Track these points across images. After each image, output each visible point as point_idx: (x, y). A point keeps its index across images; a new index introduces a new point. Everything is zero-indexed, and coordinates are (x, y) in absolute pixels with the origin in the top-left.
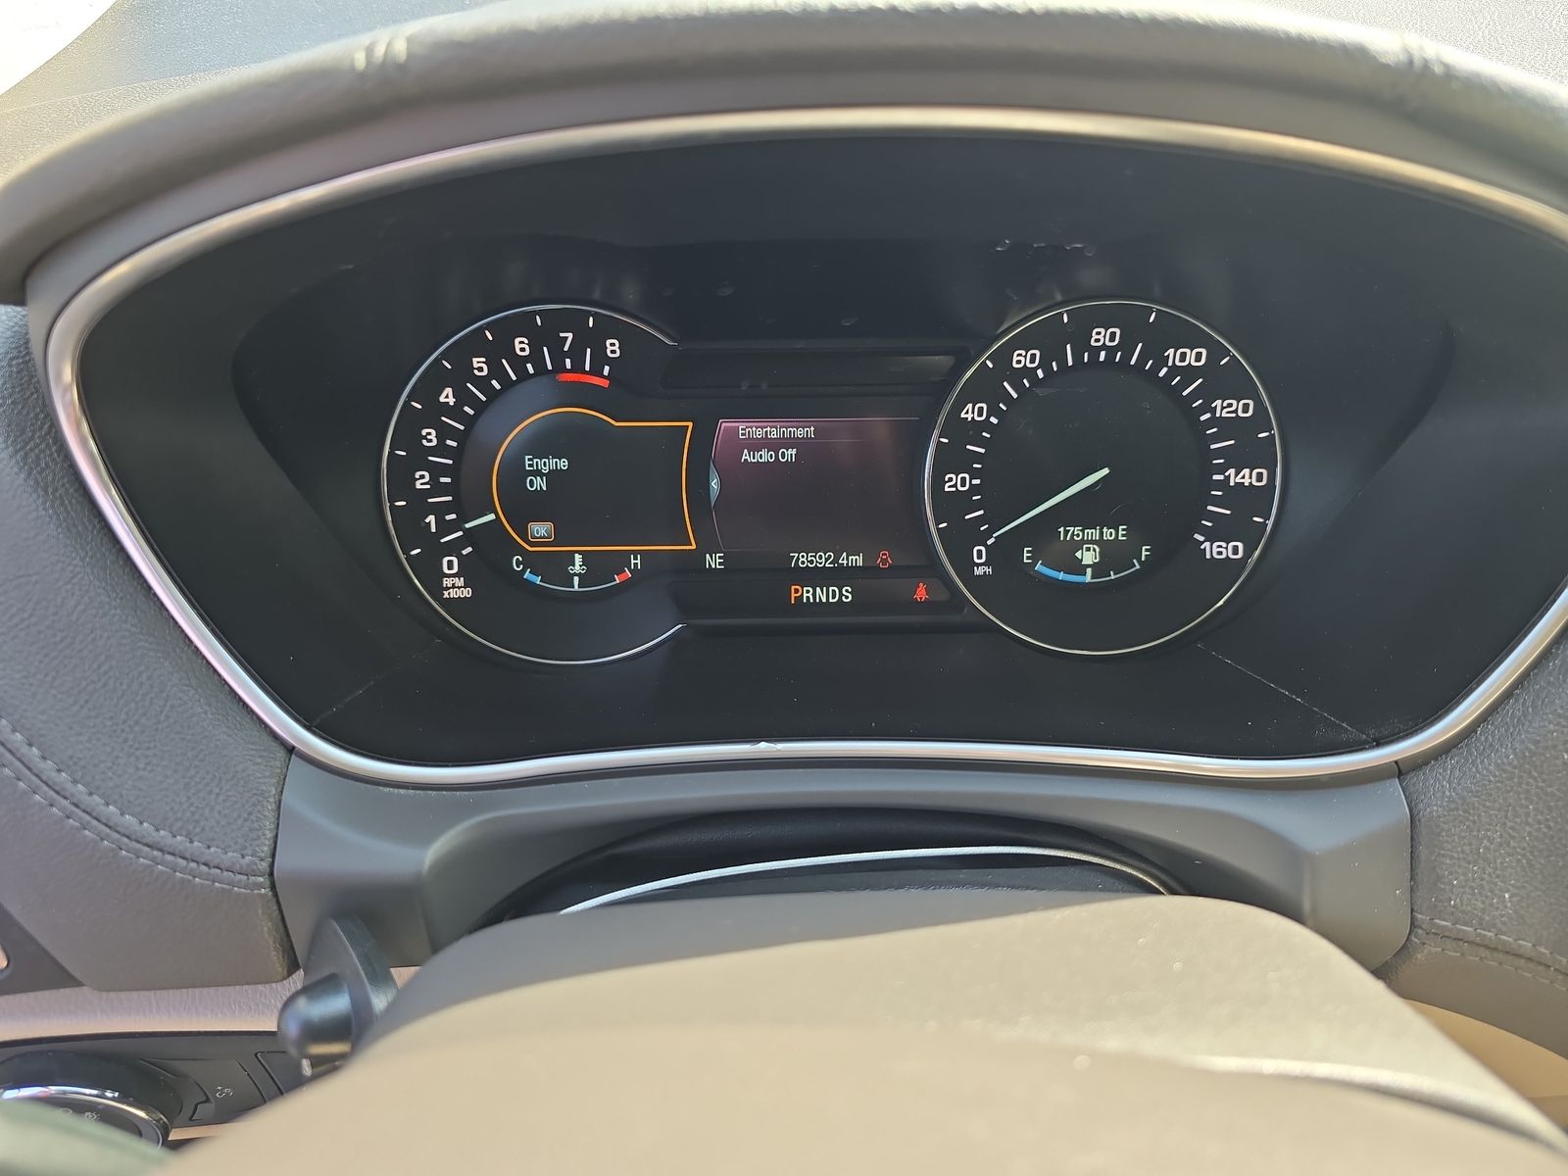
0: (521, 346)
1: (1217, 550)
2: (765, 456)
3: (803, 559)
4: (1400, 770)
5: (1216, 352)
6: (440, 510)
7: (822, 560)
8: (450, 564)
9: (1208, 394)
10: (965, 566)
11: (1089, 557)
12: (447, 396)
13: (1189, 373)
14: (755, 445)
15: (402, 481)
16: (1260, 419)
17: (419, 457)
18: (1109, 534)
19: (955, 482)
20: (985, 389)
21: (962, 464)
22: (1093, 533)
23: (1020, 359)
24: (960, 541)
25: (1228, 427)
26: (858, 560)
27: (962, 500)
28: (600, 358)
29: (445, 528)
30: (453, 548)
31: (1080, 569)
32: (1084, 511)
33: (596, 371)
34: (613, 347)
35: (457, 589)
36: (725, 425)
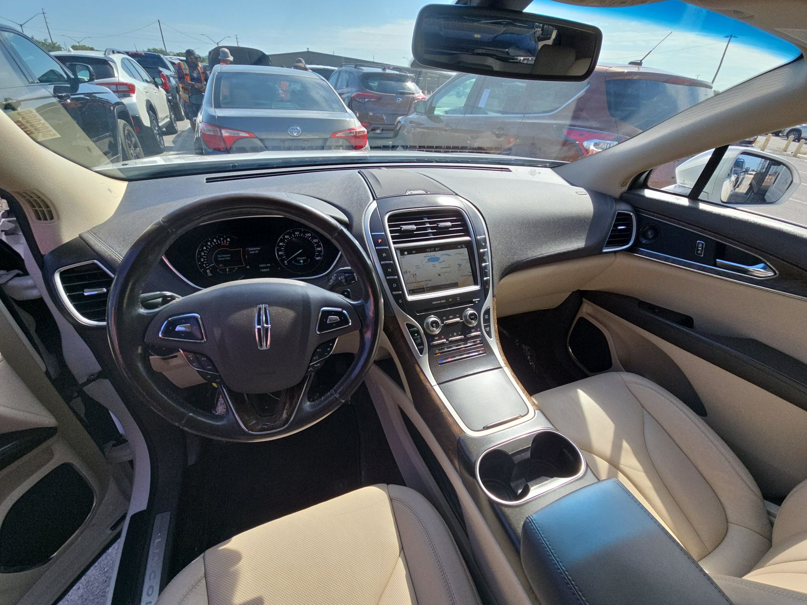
0: (215, 240)
1: (318, 258)
2: (253, 252)
3: (261, 266)
4: (326, 275)
5: (312, 234)
6: (205, 264)
7: (264, 265)
8: (208, 271)
9: (312, 239)
10: (284, 264)
11: (302, 261)
12: (205, 248)
13: (309, 237)
14: (251, 251)
15: (199, 260)
16: (319, 242)
17: (202, 257)
18: (304, 258)
19: (280, 253)
20: (282, 241)
21: (281, 250)
22: (301, 258)
23: (286, 237)
24: (282, 261)
25: (316, 243)
26: (269, 265)
27: (282, 255)
28: (227, 241)
29: (207, 266)
30: (208, 269)
31: (301, 263)
32: (300, 255)
33: (226, 243)
34: (228, 239)
35: (210, 274)
36: (247, 249)
